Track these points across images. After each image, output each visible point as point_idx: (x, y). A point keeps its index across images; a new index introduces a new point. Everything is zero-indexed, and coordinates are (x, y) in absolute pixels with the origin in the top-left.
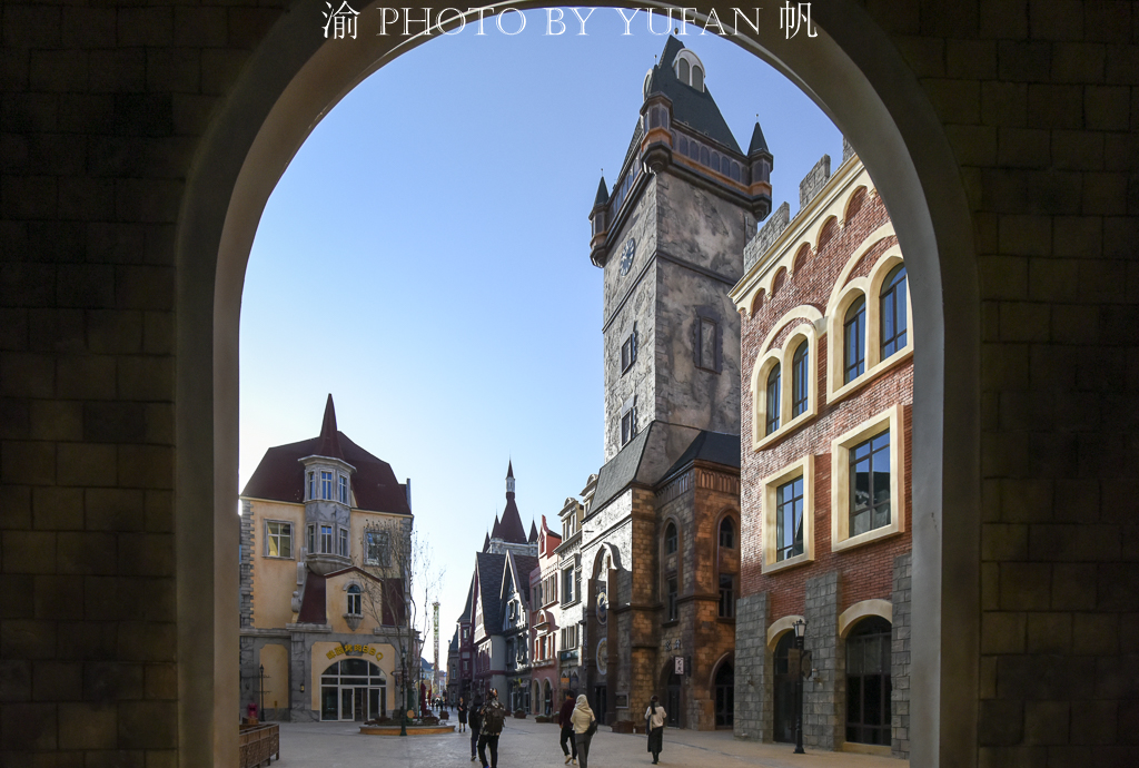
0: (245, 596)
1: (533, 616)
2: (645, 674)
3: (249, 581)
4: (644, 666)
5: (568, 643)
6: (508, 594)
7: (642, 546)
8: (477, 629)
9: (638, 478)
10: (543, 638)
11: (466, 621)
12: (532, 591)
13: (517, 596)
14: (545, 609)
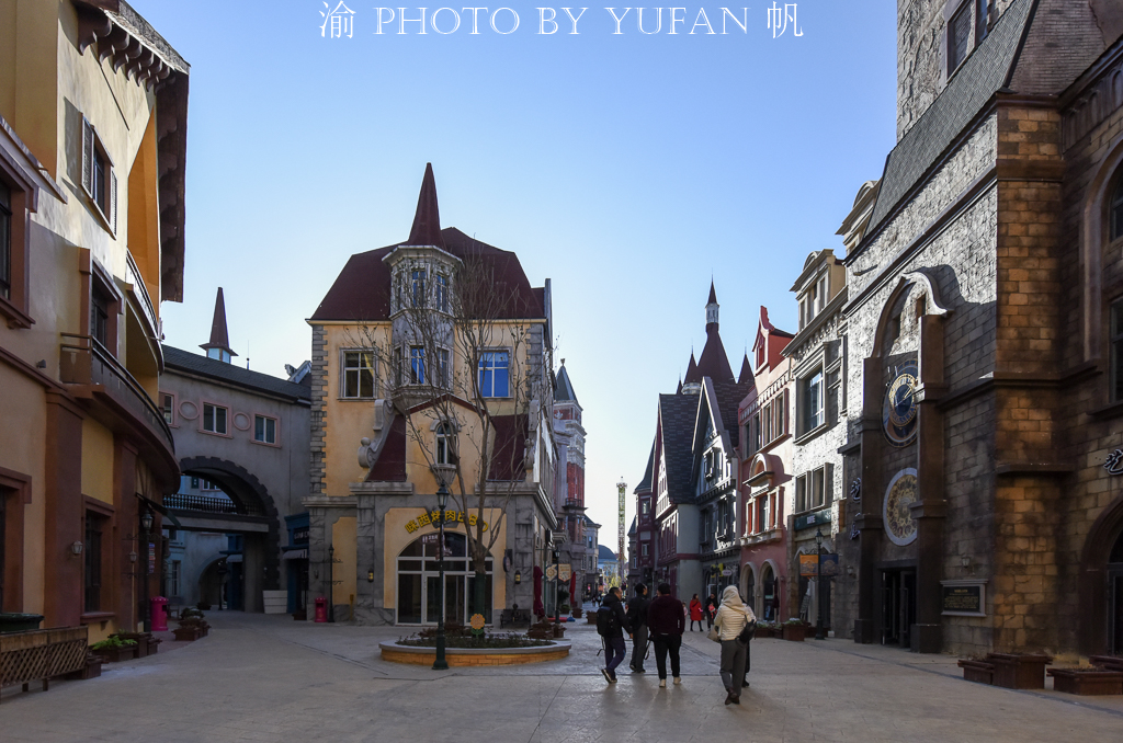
0: (315, 453)
1: (743, 465)
2: (1033, 538)
3: (321, 434)
4: (1029, 520)
5: (810, 500)
6: (704, 441)
7: (1025, 241)
8: (660, 499)
9: (1013, 87)
10: (761, 499)
11: (646, 492)
12: (742, 430)
13: (718, 442)
14: (765, 451)
